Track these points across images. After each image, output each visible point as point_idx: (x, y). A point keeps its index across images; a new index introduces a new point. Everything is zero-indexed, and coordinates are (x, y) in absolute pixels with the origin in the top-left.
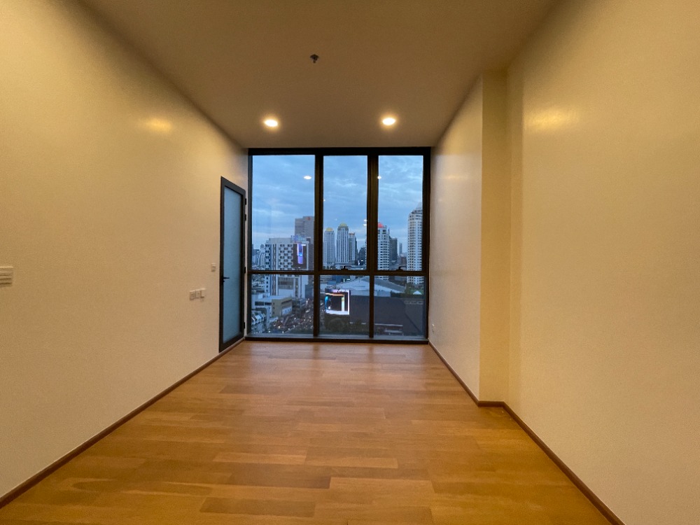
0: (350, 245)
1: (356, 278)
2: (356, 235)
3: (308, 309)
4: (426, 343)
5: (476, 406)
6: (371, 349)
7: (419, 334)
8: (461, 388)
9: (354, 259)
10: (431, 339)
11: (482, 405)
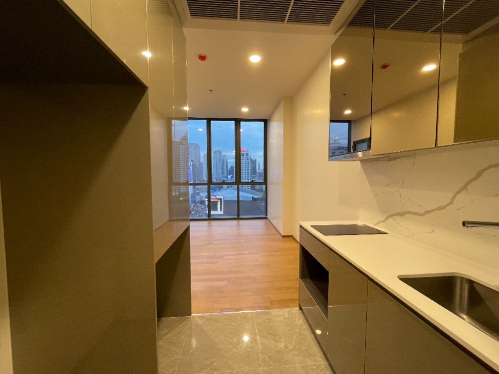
4: (266, 218)
5: (281, 237)
6: (238, 222)
11: (284, 237)
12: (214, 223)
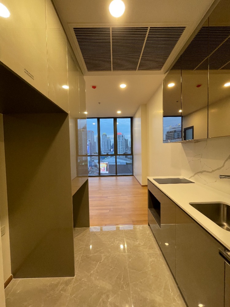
0: (108, 142)
1: (111, 157)
2: (110, 138)
4: (133, 175)
5: (141, 186)
6: (116, 178)
7: (131, 173)
8: (139, 184)
9: (109, 149)
10: (134, 174)
11: (142, 186)
12: (102, 178)
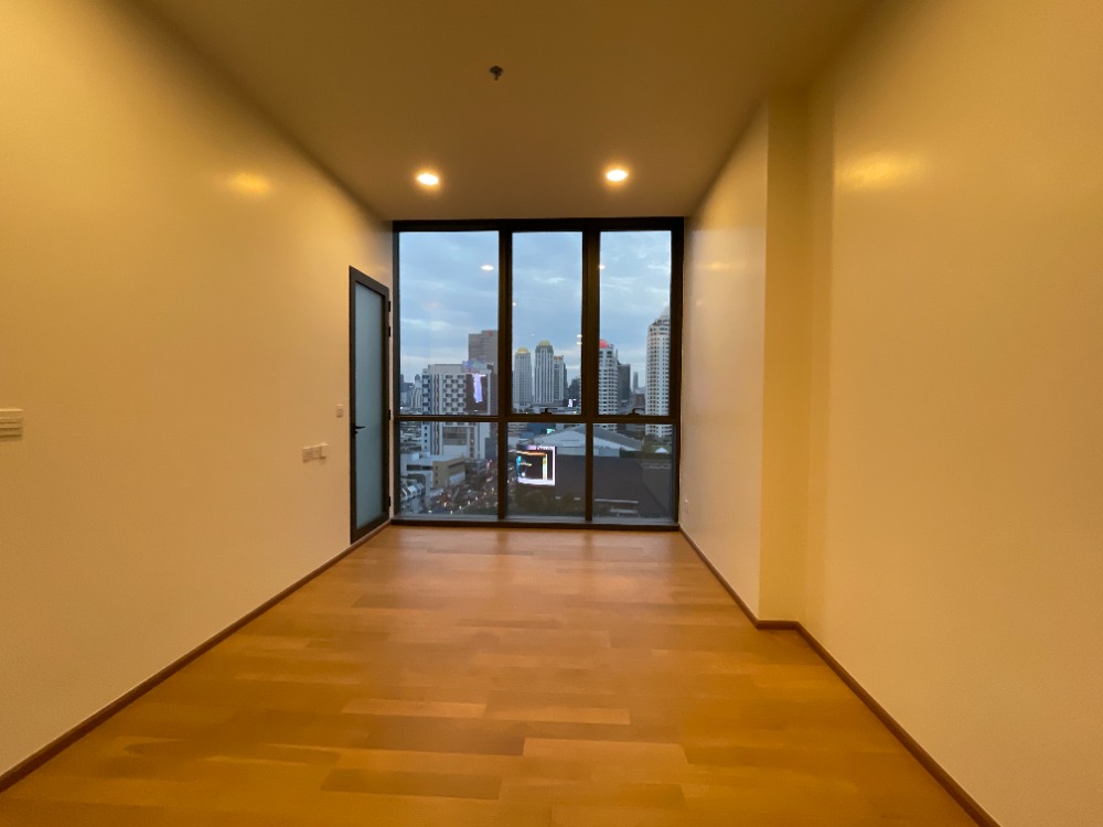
0: (556, 373)
1: (565, 427)
2: (565, 361)
3: (489, 476)
4: (676, 529)
5: (753, 628)
6: (588, 538)
7: (665, 514)
8: (729, 601)
9: (561, 397)
10: (683, 524)
11: (764, 626)
